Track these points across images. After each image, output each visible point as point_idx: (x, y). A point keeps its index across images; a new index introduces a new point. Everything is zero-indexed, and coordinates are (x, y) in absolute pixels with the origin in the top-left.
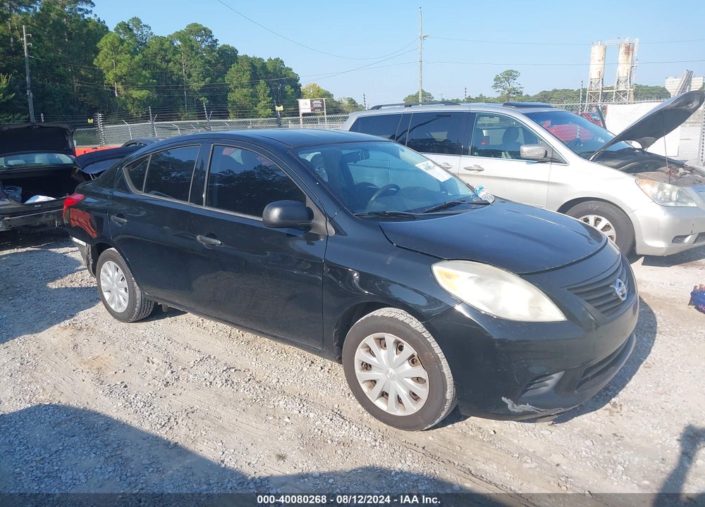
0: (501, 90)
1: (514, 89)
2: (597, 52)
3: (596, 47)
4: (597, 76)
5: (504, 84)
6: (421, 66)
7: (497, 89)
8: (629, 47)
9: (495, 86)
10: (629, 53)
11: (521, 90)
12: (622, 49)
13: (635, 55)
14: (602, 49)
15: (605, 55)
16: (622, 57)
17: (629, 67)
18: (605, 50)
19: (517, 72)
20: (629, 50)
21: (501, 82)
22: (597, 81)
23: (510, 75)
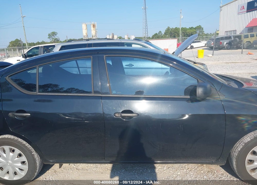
0: (51, 39)
1: (57, 39)
2: (84, 26)
3: (84, 25)
4: (85, 34)
5: (52, 37)
6: (24, 29)
7: (50, 39)
8: (94, 25)
9: (49, 38)
10: (94, 27)
11: (59, 39)
12: (92, 26)
13: (96, 28)
14: (86, 26)
15: (87, 27)
16: (92, 28)
17: (95, 32)
18: (86, 25)
19: (56, 33)
20: (94, 26)
21: (51, 36)
22: (86, 36)
23: (54, 34)
